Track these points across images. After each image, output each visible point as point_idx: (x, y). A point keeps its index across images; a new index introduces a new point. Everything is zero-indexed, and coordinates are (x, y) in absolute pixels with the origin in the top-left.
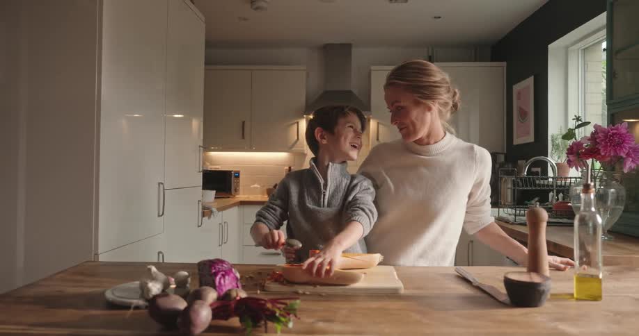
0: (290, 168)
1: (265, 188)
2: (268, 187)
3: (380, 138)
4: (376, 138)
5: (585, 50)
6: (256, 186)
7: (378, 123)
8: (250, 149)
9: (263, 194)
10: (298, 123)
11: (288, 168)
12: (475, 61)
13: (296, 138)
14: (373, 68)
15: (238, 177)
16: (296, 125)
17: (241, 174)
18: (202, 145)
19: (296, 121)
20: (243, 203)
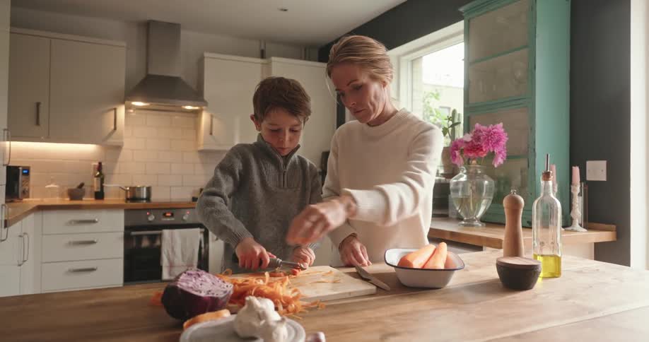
0: (100, 164)
1: (66, 189)
2: (69, 188)
3: (214, 133)
4: (209, 133)
5: (413, 61)
6: (52, 186)
7: (212, 116)
8: (48, 139)
9: (62, 195)
10: (115, 109)
11: (97, 164)
12: (305, 59)
13: (113, 127)
14: (206, 55)
15: (28, 174)
16: (113, 112)
17: (31, 169)
18: (6, 128)
19: (114, 107)
20: (41, 208)
